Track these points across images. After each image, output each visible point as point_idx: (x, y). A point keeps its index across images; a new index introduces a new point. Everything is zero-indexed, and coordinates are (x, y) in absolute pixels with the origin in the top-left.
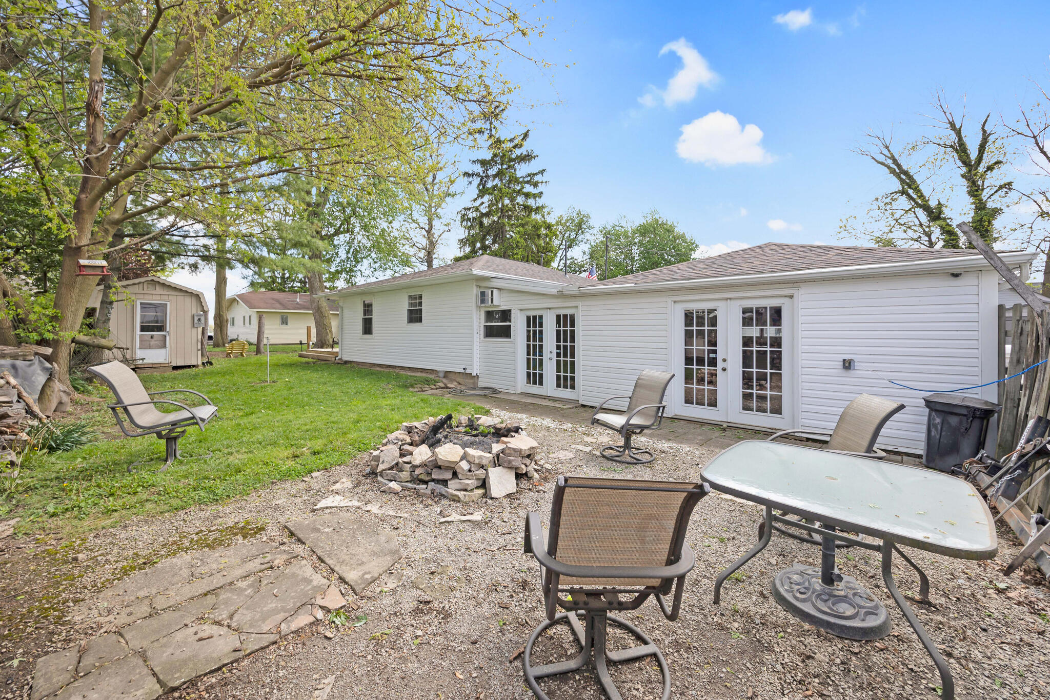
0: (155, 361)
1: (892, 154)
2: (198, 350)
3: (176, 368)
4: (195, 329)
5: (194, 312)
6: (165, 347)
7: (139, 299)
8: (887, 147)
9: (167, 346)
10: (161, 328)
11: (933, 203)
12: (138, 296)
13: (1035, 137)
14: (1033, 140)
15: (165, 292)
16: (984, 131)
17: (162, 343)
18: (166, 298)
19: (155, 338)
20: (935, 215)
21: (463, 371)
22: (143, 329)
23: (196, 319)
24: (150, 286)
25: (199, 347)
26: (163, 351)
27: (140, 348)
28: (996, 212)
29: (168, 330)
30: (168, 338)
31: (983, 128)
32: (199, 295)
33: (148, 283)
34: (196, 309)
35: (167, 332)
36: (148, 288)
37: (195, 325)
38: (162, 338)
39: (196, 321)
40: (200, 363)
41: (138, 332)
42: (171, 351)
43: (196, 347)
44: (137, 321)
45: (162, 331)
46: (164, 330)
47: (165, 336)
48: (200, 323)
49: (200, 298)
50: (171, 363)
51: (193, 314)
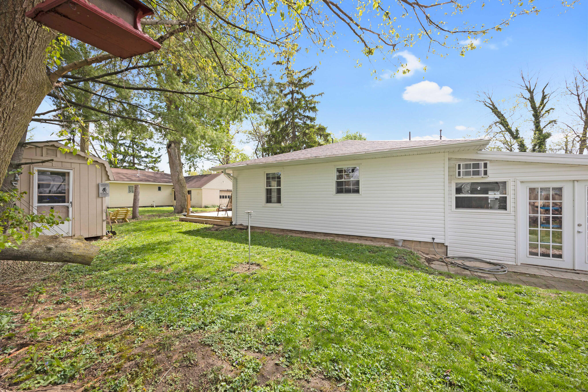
1: (492, 103)
2: (103, 221)
4: (100, 200)
5: (99, 181)
8: (490, 99)
9: (70, 218)
10: (63, 199)
11: (513, 130)
13: (578, 96)
14: (577, 97)
16: (543, 93)
17: (64, 215)
18: (69, 165)
19: (55, 211)
20: (515, 136)
21: (431, 241)
22: (41, 199)
23: (101, 189)
24: (49, 152)
25: (104, 218)
26: (66, 223)
28: (549, 135)
29: (71, 200)
30: (70, 209)
31: (543, 91)
32: (104, 164)
33: (47, 149)
34: (101, 179)
35: (70, 202)
36: (47, 154)
37: (100, 195)
38: (64, 210)
39: (101, 191)
40: (104, 234)
41: (36, 204)
42: (74, 223)
43: (101, 217)
44: (34, 192)
45: (64, 202)
46: (66, 201)
47: (68, 207)
48: (105, 192)
49: (105, 167)
50: (74, 236)
51: (97, 183)
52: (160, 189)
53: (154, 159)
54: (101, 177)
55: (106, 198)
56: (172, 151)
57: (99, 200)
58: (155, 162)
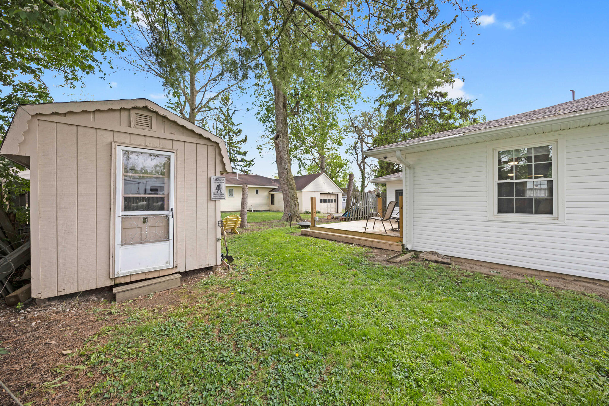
0: (151, 268)
2: (217, 240)
3: (185, 274)
5: (211, 174)
6: (167, 239)
7: (122, 144)
9: (171, 236)
10: (160, 204)
12: (119, 138)
15: (167, 135)
17: (162, 230)
18: (168, 144)
19: (149, 223)
22: (128, 204)
23: (214, 185)
24: (141, 120)
25: (219, 235)
26: (164, 244)
27: (124, 243)
29: (171, 206)
30: (171, 221)
32: (218, 144)
33: (137, 114)
34: (214, 169)
35: (170, 209)
36: (138, 123)
37: (213, 196)
38: (162, 222)
39: (214, 190)
40: (219, 263)
41: (120, 212)
42: (177, 245)
43: (214, 234)
44: (117, 190)
45: (162, 208)
46: (165, 207)
47: (167, 218)
48: (219, 192)
49: (220, 149)
50: (176, 267)
51: (209, 176)
52: (257, 192)
53: (248, 163)
54: (214, 166)
55: (222, 201)
56: (281, 143)
57: (212, 204)
58: (249, 165)
